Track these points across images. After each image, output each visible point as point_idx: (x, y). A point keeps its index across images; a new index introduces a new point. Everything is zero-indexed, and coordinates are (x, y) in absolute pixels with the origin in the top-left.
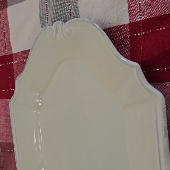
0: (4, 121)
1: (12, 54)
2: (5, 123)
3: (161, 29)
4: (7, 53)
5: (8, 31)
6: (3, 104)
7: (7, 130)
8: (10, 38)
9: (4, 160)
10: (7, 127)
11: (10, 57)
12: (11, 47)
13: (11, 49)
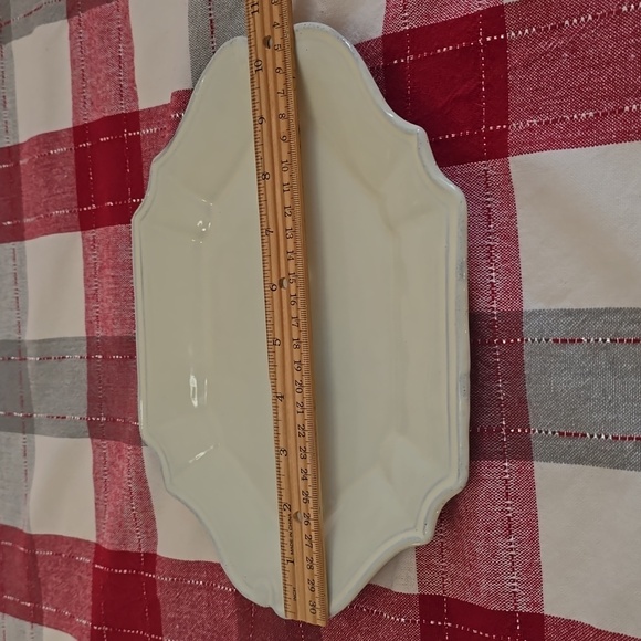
0: (111, 280)
1: (138, 112)
2: (113, 286)
3: (451, 48)
4: (124, 109)
5: (131, 54)
6: (109, 237)
7: (115, 305)
8: (133, 69)
9: (108, 381)
10: (116, 295)
11: (133, 119)
12: (135, 94)
13: (136, 99)
